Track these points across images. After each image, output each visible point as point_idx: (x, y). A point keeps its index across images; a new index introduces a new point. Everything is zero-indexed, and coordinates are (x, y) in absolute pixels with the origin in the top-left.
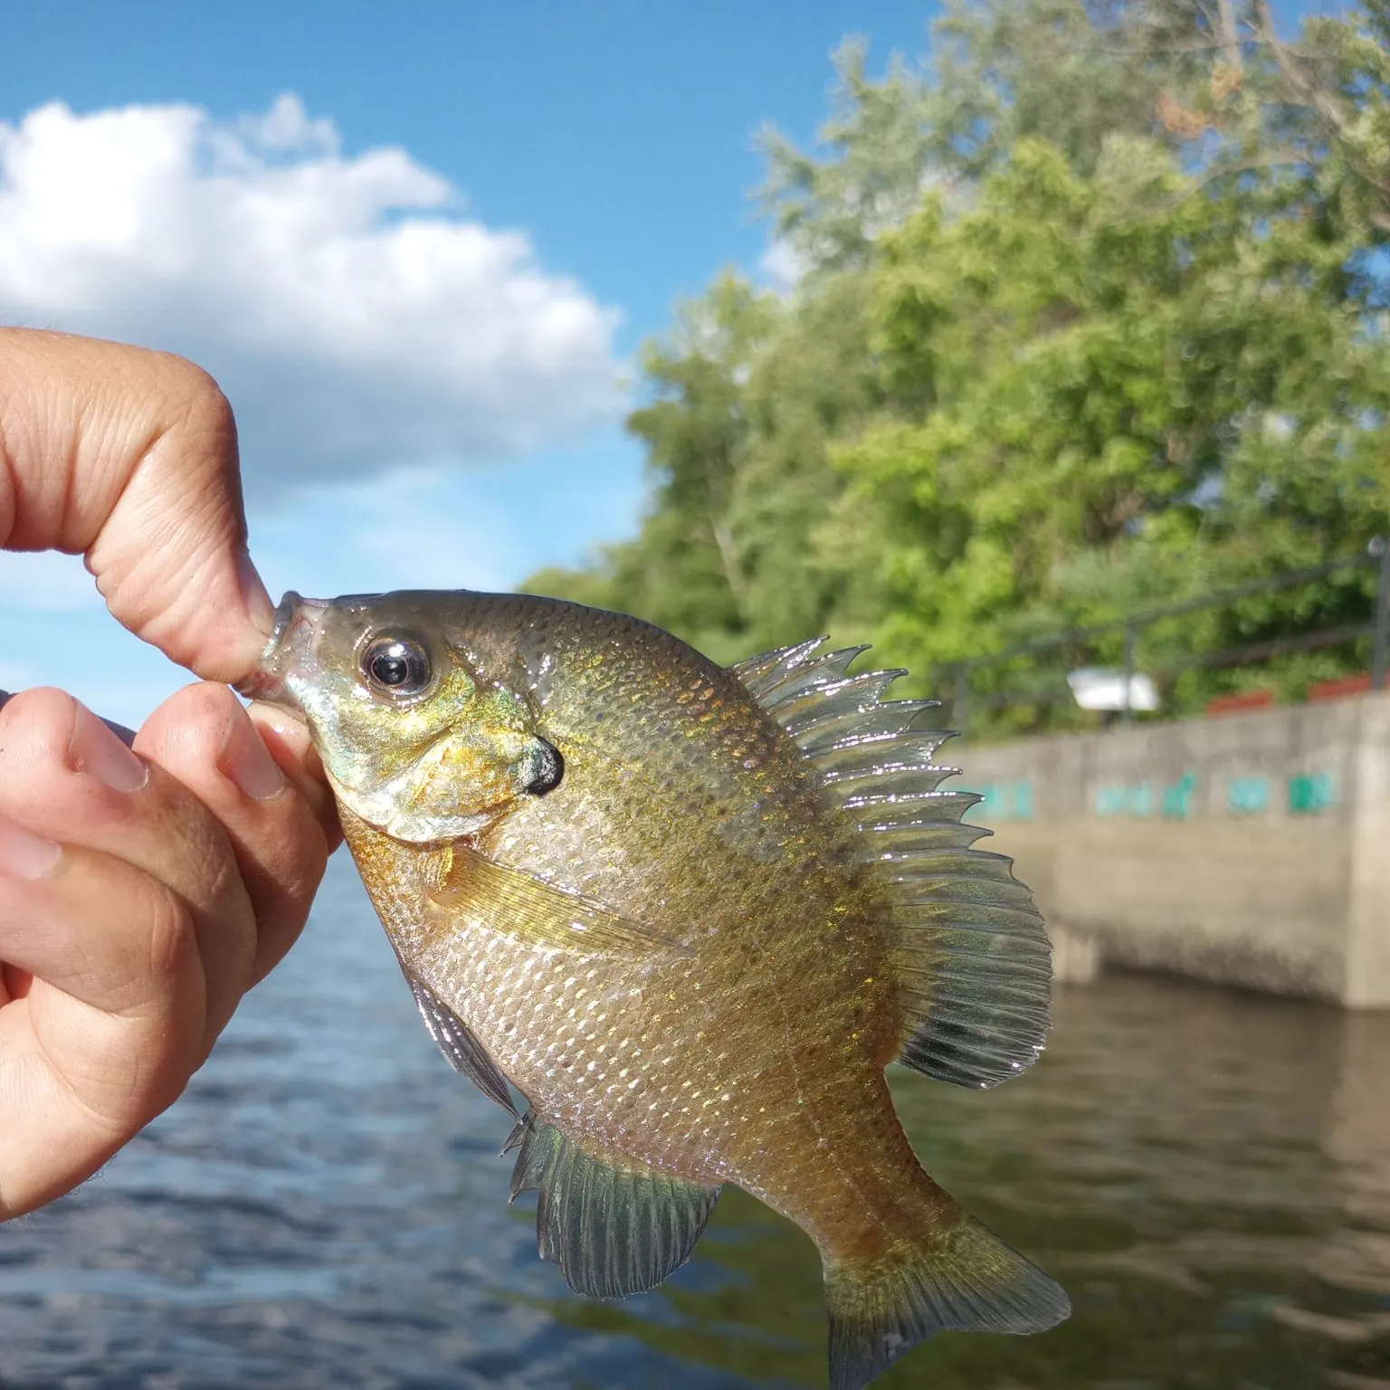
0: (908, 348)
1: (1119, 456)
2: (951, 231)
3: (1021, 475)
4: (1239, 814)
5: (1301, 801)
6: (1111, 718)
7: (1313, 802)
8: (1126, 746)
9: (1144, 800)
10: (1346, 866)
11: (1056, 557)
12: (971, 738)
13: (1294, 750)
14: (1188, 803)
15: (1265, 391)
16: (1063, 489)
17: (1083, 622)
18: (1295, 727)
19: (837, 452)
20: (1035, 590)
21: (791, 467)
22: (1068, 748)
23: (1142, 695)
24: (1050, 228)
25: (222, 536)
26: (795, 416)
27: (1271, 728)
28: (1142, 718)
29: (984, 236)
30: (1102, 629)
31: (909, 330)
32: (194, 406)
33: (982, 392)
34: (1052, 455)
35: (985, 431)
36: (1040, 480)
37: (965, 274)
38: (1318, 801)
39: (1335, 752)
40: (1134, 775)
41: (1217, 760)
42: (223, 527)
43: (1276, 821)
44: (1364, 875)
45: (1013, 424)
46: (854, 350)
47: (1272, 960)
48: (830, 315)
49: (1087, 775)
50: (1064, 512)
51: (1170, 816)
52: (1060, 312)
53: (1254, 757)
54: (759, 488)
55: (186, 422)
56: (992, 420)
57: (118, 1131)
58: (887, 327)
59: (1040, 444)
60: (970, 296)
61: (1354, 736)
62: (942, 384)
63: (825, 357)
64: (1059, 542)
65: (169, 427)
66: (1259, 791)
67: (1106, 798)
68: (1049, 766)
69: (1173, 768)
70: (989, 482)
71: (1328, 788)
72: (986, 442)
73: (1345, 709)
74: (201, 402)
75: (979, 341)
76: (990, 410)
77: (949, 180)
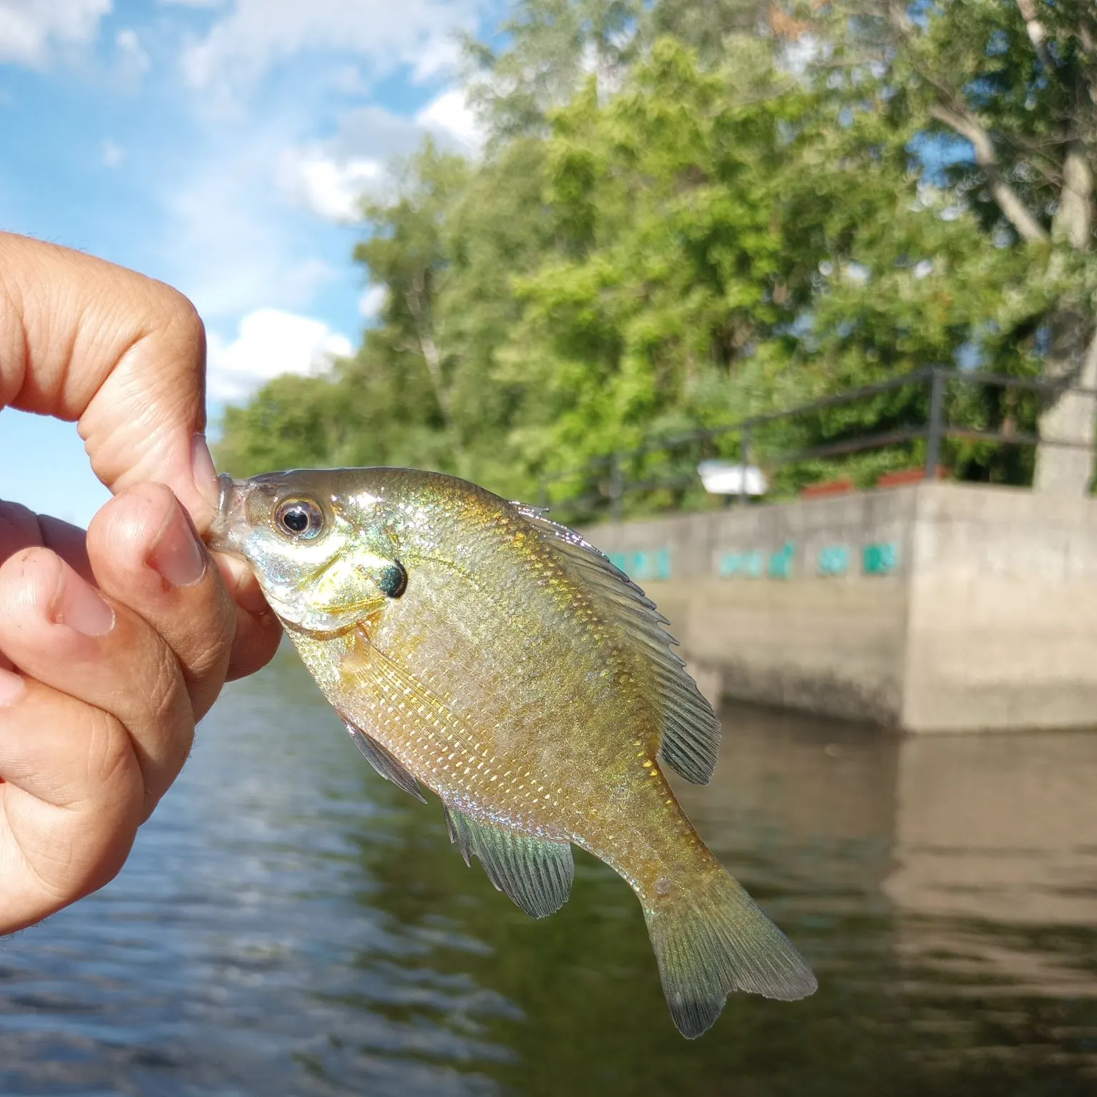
0: (574, 202)
1: (738, 294)
2: (607, 108)
3: (664, 306)
4: (826, 575)
5: (872, 565)
6: (729, 500)
7: (881, 565)
8: (742, 522)
9: (756, 563)
10: (904, 614)
11: (688, 372)
12: (623, 515)
13: (868, 525)
14: (788, 566)
15: (845, 245)
16: (694, 318)
17: (708, 425)
18: (868, 506)
19: (517, 283)
20: (673, 399)
21: (480, 295)
22: (698, 524)
23: (754, 482)
24: (682, 108)
25: (183, 418)
26: (482, 253)
27: (851, 507)
28: (754, 500)
29: (633, 113)
30: (723, 430)
31: (573, 187)
32: (173, 319)
33: (630, 238)
34: (686, 291)
35: (634, 269)
36: (677, 311)
37: (617, 142)
38: (885, 564)
39: (897, 527)
40: (747, 545)
41: (810, 532)
42: (185, 412)
43: (853, 580)
44: (919, 621)
45: (656, 264)
46: (531, 200)
47: (849, 689)
48: (509, 171)
49: (711, 544)
50: (694, 337)
51: (776, 576)
52: (692, 176)
53: (838, 530)
54: (455, 310)
55: (165, 329)
56: (639, 261)
57: (60, 896)
58: (557, 182)
59: (678, 281)
60: (621, 161)
61: (912, 515)
62: (600, 233)
63: (506, 204)
64: (690, 361)
65: (152, 331)
66: (842, 556)
67: (726, 561)
68: (683, 536)
69: (777, 538)
70: (636, 311)
71: (892, 556)
72: (634, 279)
73: (904, 493)
74: (180, 317)
75: (630, 196)
76: (639, 253)
77: (605, 65)
